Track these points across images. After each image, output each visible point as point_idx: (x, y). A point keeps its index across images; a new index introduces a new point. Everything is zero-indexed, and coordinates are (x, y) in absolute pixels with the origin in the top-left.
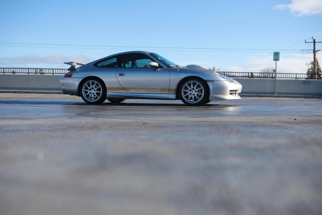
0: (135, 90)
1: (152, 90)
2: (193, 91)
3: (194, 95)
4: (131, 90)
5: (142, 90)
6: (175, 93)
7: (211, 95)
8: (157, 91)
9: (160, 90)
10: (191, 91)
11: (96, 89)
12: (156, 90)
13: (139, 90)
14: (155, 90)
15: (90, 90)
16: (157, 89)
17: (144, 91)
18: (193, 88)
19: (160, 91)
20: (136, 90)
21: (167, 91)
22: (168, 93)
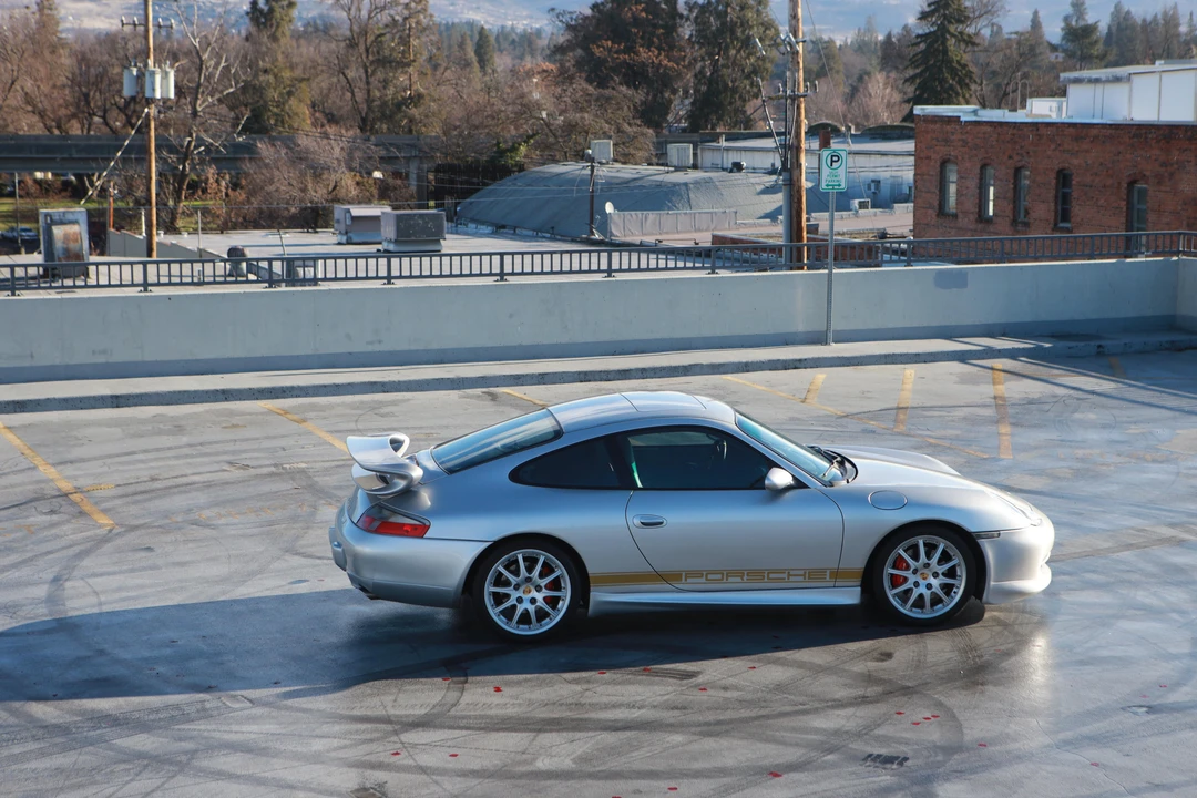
0: (703, 580)
1: (772, 576)
2: (925, 571)
3: (929, 586)
4: (689, 580)
5: (730, 579)
6: (859, 583)
7: (992, 583)
8: (792, 579)
9: (804, 575)
10: (918, 573)
11: (543, 582)
12: (789, 575)
13: (719, 576)
14: (785, 576)
15: (517, 587)
16: (792, 573)
17: (739, 579)
18: (927, 561)
19: (801, 578)
20: (710, 577)
21: (828, 578)
22: (832, 584)
